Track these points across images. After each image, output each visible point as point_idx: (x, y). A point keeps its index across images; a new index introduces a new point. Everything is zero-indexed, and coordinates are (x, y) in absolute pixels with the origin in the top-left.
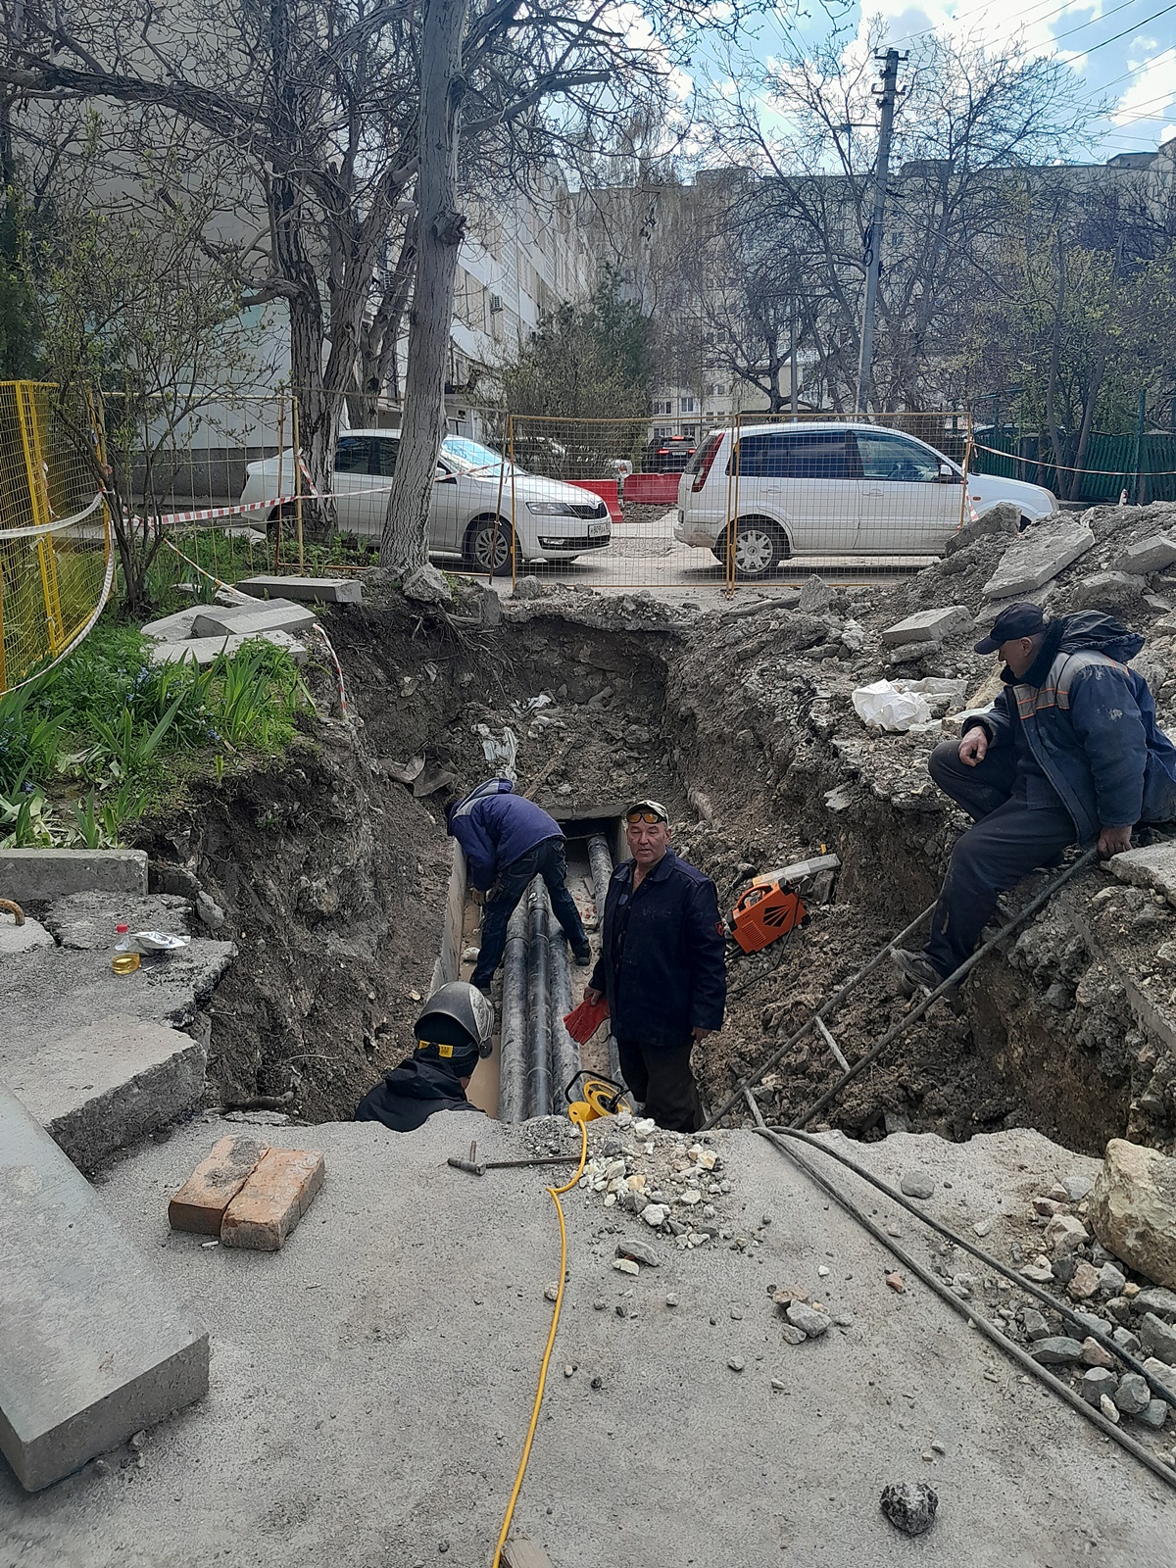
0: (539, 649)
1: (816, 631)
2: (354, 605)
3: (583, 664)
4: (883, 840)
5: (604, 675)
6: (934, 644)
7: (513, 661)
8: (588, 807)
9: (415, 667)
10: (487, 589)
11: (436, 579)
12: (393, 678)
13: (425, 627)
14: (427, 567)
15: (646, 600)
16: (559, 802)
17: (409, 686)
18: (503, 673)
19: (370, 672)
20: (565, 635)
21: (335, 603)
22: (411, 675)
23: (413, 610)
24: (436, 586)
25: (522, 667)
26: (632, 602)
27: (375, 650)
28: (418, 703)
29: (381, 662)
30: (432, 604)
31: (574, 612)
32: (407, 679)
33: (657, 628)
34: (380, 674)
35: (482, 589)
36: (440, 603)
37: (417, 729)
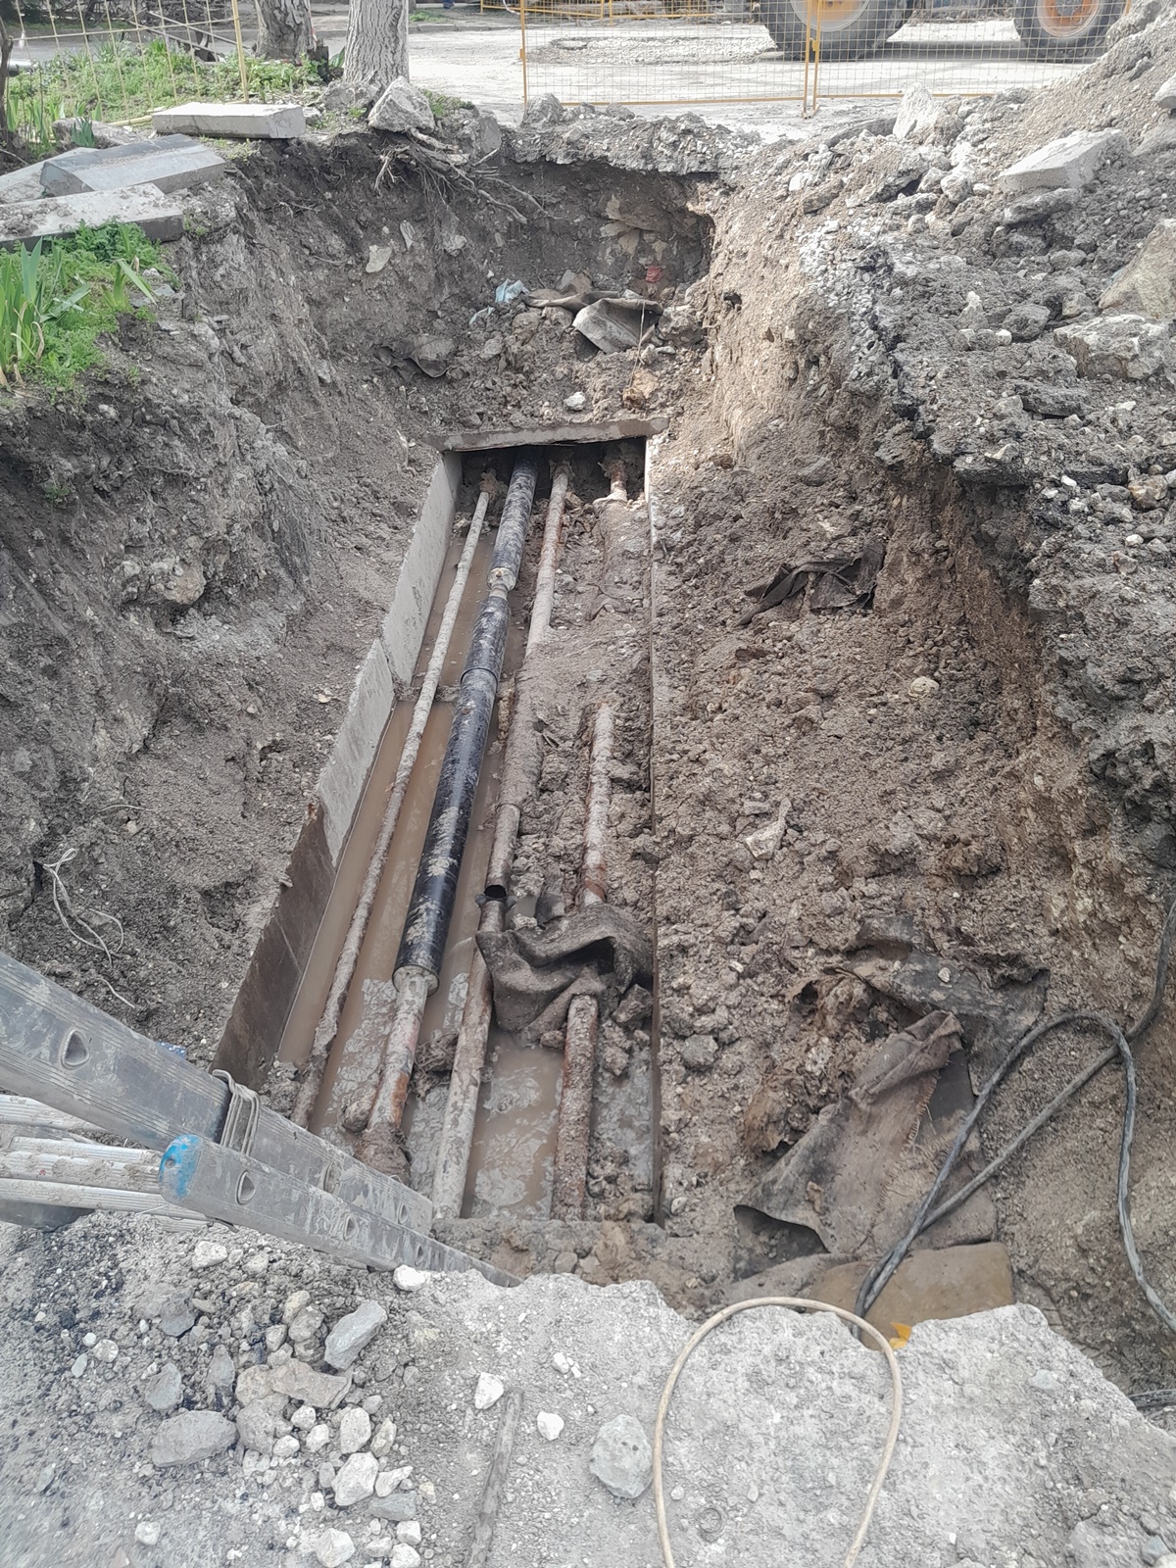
0: (554, 201)
1: (908, 172)
2: (299, 143)
3: (613, 222)
4: (948, 512)
5: (641, 236)
6: (1072, 193)
7: (524, 220)
8: (604, 426)
9: (386, 230)
10: (483, 115)
11: (410, 98)
12: (354, 247)
13: (395, 172)
14: (398, 83)
15: (692, 126)
16: (568, 418)
17: (377, 258)
18: (507, 236)
19: (322, 240)
20: (588, 181)
21: (268, 140)
22: (381, 241)
23: (380, 147)
24: (410, 109)
25: (533, 228)
26: (672, 129)
27: (329, 207)
28: (392, 280)
29: (338, 225)
30: (405, 136)
31: (598, 147)
32: (374, 248)
33: (704, 168)
34: (336, 243)
35: (476, 115)
36: (420, 136)
37: (391, 316)
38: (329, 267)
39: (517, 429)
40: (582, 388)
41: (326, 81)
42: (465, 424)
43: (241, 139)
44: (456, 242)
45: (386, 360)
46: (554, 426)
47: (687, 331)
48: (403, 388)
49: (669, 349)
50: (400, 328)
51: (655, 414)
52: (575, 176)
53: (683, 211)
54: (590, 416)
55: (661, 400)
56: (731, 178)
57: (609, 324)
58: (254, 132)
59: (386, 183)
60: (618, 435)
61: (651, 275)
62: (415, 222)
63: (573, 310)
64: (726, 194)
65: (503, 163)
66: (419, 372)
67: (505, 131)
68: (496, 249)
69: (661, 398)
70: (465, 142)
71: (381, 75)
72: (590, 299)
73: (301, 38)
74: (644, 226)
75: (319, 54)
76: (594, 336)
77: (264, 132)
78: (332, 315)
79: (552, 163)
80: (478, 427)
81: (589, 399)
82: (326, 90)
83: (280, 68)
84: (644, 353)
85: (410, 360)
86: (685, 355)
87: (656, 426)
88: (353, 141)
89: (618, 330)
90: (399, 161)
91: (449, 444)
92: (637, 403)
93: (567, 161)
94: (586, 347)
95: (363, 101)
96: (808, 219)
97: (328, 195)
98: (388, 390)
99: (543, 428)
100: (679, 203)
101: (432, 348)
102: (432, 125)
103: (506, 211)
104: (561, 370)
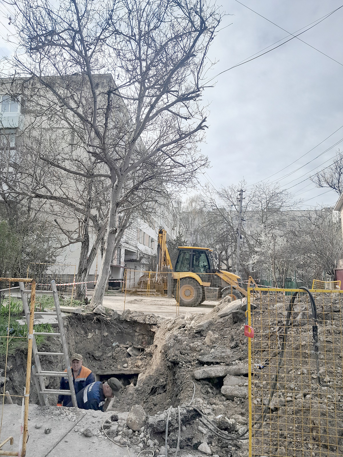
0: (127, 328)
2: (80, 314)
3: (138, 332)
5: (143, 335)
7: (120, 331)
8: (130, 371)
9: (93, 330)
10: (115, 312)
11: (102, 308)
12: (86, 333)
13: (96, 320)
14: (100, 305)
15: (153, 316)
16: (123, 369)
17: (90, 336)
18: (117, 334)
19: (80, 331)
20: (134, 324)
21: (74, 313)
22: (91, 333)
23: (94, 316)
24: (101, 310)
25: (122, 333)
26: (149, 316)
27: (83, 326)
28: (92, 340)
29: (84, 329)
30: (100, 314)
31: (136, 318)
32: (90, 334)
33: (154, 323)
34: (83, 332)
35: (114, 312)
36: (102, 314)
37: (91, 347)
38: (80, 336)
39: (113, 370)
40: (127, 363)
41: (87, 304)
42: (102, 369)
43: (69, 313)
44: (106, 334)
45: (88, 356)
46: (120, 370)
47: (149, 353)
48: (90, 361)
49: (145, 357)
50: (92, 349)
51: (141, 369)
52: (131, 323)
53: (151, 331)
54: (128, 369)
55: (142, 366)
56: (159, 325)
57: (134, 351)
58: (72, 312)
59: (94, 322)
60: (133, 373)
61: (144, 343)
62: (99, 330)
63: (127, 348)
64: (158, 328)
65: (118, 320)
66: (94, 358)
67: (119, 315)
68: (114, 336)
69: (143, 366)
70: (111, 316)
71: (97, 304)
72: (131, 346)
73: (83, 296)
74: (144, 333)
75: (87, 299)
76: (131, 353)
77: (74, 312)
78: (79, 345)
79: (127, 321)
80: (105, 370)
81: (128, 365)
82: (86, 306)
83: (78, 301)
84: (140, 357)
85: (93, 356)
86: (149, 358)
87: (141, 371)
88: (90, 314)
89: (135, 352)
90: (97, 319)
91: (98, 373)
92: (138, 366)
93: (130, 321)
94: (129, 355)
95: (93, 308)
96: (168, 331)
97: (83, 324)
98: (87, 361)
99: (118, 370)
100: (150, 329)
101: (98, 354)
102: (105, 313)
103: (117, 329)
104: (123, 359)
